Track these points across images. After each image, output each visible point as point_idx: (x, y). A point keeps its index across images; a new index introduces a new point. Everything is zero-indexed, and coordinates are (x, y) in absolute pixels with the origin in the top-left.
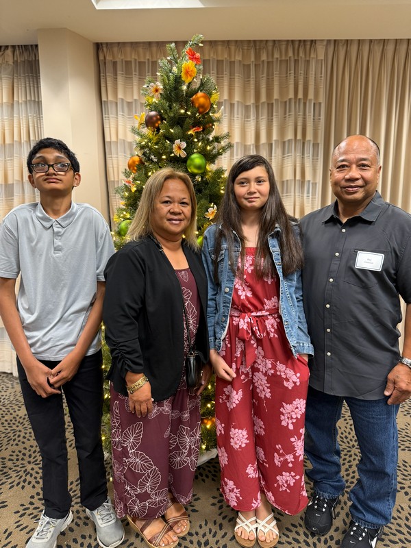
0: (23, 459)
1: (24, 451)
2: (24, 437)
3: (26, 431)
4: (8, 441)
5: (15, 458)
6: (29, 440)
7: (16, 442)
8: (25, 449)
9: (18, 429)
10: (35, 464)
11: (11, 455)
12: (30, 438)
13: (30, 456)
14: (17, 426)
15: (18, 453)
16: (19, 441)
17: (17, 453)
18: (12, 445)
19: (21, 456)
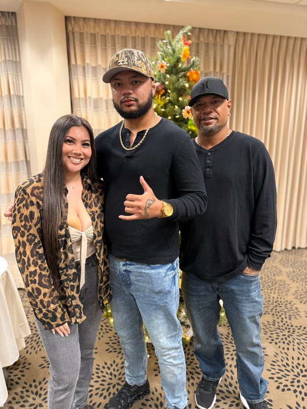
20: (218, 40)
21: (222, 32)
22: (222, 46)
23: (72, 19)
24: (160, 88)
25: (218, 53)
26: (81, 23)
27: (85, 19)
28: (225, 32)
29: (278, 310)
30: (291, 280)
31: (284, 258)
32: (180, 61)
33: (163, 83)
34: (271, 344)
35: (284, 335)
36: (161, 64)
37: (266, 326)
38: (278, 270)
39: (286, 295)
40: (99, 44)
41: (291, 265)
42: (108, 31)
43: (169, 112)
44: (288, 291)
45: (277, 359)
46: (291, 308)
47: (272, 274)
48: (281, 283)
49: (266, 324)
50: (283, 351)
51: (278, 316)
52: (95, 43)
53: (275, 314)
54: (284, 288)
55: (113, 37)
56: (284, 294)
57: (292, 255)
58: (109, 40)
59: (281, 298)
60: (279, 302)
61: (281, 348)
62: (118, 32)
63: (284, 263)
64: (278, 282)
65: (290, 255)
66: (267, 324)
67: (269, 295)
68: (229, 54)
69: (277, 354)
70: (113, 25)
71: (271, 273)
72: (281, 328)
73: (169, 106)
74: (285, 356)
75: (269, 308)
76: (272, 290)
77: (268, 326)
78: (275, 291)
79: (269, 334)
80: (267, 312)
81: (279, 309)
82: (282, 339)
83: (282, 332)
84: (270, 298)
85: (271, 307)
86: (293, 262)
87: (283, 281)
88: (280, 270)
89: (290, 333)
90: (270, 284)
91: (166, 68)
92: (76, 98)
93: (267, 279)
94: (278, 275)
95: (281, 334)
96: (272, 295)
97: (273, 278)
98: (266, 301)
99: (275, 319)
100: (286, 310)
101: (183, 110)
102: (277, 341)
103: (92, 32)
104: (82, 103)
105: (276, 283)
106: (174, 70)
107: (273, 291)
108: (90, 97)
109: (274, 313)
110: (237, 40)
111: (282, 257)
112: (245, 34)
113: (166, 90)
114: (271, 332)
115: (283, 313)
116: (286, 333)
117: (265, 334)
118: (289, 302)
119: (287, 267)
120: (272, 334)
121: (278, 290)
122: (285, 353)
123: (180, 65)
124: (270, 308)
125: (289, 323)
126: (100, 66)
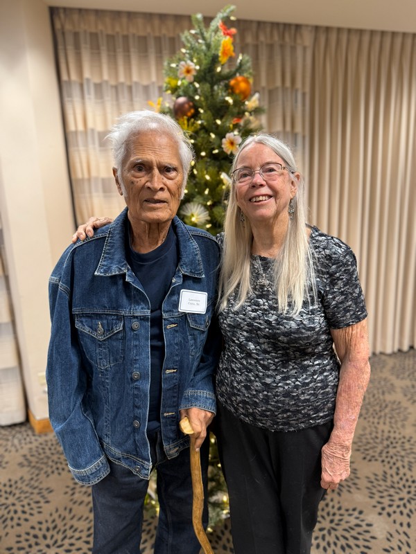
0: (37, 544)
1: (32, 532)
2: (24, 512)
3: (21, 503)
4: (4, 522)
5: (25, 544)
6: (31, 514)
7: (16, 521)
8: (33, 528)
9: (9, 502)
10: (59, 547)
11: (18, 542)
12: (32, 512)
13: (45, 537)
14: (7, 498)
15: (27, 537)
16: (19, 519)
17: (24, 536)
18: (12, 527)
19: (33, 541)
20: (287, 39)
21: (293, 28)
22: (293, 49)
23: (61, 11)
24: (187, 106)
25: (288, 59)
26: (76, 17)
27: (80, 10)
28: (298, 27)
29: (391, 454)
30: (409, 400)
31: (398, 366)
32: (219, 62)
33: (191, 99)
34: (381, 517)
35: (401, 499)
36: (186, 66)
37: (372, 482)
38: (388, 384)
39: (403, 426)
40: (104, 49)
41: (409, 376)
42: (118, 29)
43: (202, 145)
44: (405, 419)
45: (391, 546)
46: (411, 449)
47: (380, 391)
48: (395, 407)
49: (373, 477)
50: (401, 530)
51: (391, 464)
52: (98, 48)
53: (387, 460)
54: (398, 413)
55: (126, 38)
56: (399, 424)
57: (409, 360)
58: (120, 42)
59: (395, 432)
60: (392, 440)
61: (398, 522)
62: (132, 30)
63: (398, 374)
64: (390, 405)
65: (407, 359)
66: (373, 479)
67: (376, 427)
68: (304, 60)
69: (391, 536)
70: (125, 20)
71: (378, 389)
72: (396, 485)
73: (202, 134)
74: (404, 538)
75: (376, 449)
76: (380, 418)
77: (376, 483)
78: (385, 420)
79: (377, 498)
80: (373, 457)
81: (392, 451)
82: (398, 506)
83: (397, 493)
84: (377, 432)
85: (380, 448)
86: (411, 371)
87: (396, 403)
88: (392, 385)
89: (411, 495)
90: (377, 408)
91: (194, 73)
92: (72, 132)
93: (372, 400)
94: (389, 393)
95: (396, 497)
96: (381, 427)
97: (381, 397)
98: (372, 439)
99: (387, 469)
100: (403, 453)
101: (224, 140)
102: (390, 510)
103: (93, 30)
104: (80, 139)
105: (386, 406)
106: (208, 78)
107: (382, 421)
108: (93, 130)
109: (384, 458)
110: (316, 40)
111: (395, 363)
112: (328, 29)
113: (196, 108)
114: (381, 494)
115: (399, 458)
116: (404, 494)
117: (371, 497)
118: (407, 438)
119: (402, 379)
120: (382, 497)
121: (391, 418)
122: (405, 533)
123: (219, 69)
124: (378, 450)
125: (408, 476)
126: (107, 82)
